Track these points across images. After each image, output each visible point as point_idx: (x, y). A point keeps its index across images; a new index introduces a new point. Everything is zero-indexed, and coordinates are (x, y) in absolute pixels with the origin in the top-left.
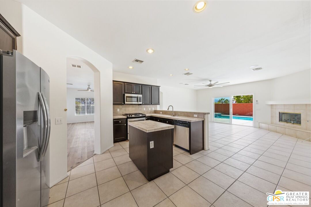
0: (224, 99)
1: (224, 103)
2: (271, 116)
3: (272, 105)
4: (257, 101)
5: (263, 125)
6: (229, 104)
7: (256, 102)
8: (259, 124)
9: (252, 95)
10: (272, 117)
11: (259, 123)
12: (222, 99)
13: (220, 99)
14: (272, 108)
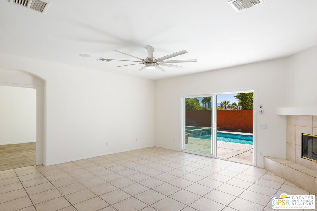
0: (228, 102)
1: (228, 109)
2: (287, 143)
3: (288, 117)
4: (261, 107)
5: (271, 163)
6: (211, 111)
7: (259, 109)
8: (264, 160)
9: (252, 94)
10: (289, 144)
11: (264, 156)
12: (225, 102)
13: (223, 101)
14: (288, 124)
